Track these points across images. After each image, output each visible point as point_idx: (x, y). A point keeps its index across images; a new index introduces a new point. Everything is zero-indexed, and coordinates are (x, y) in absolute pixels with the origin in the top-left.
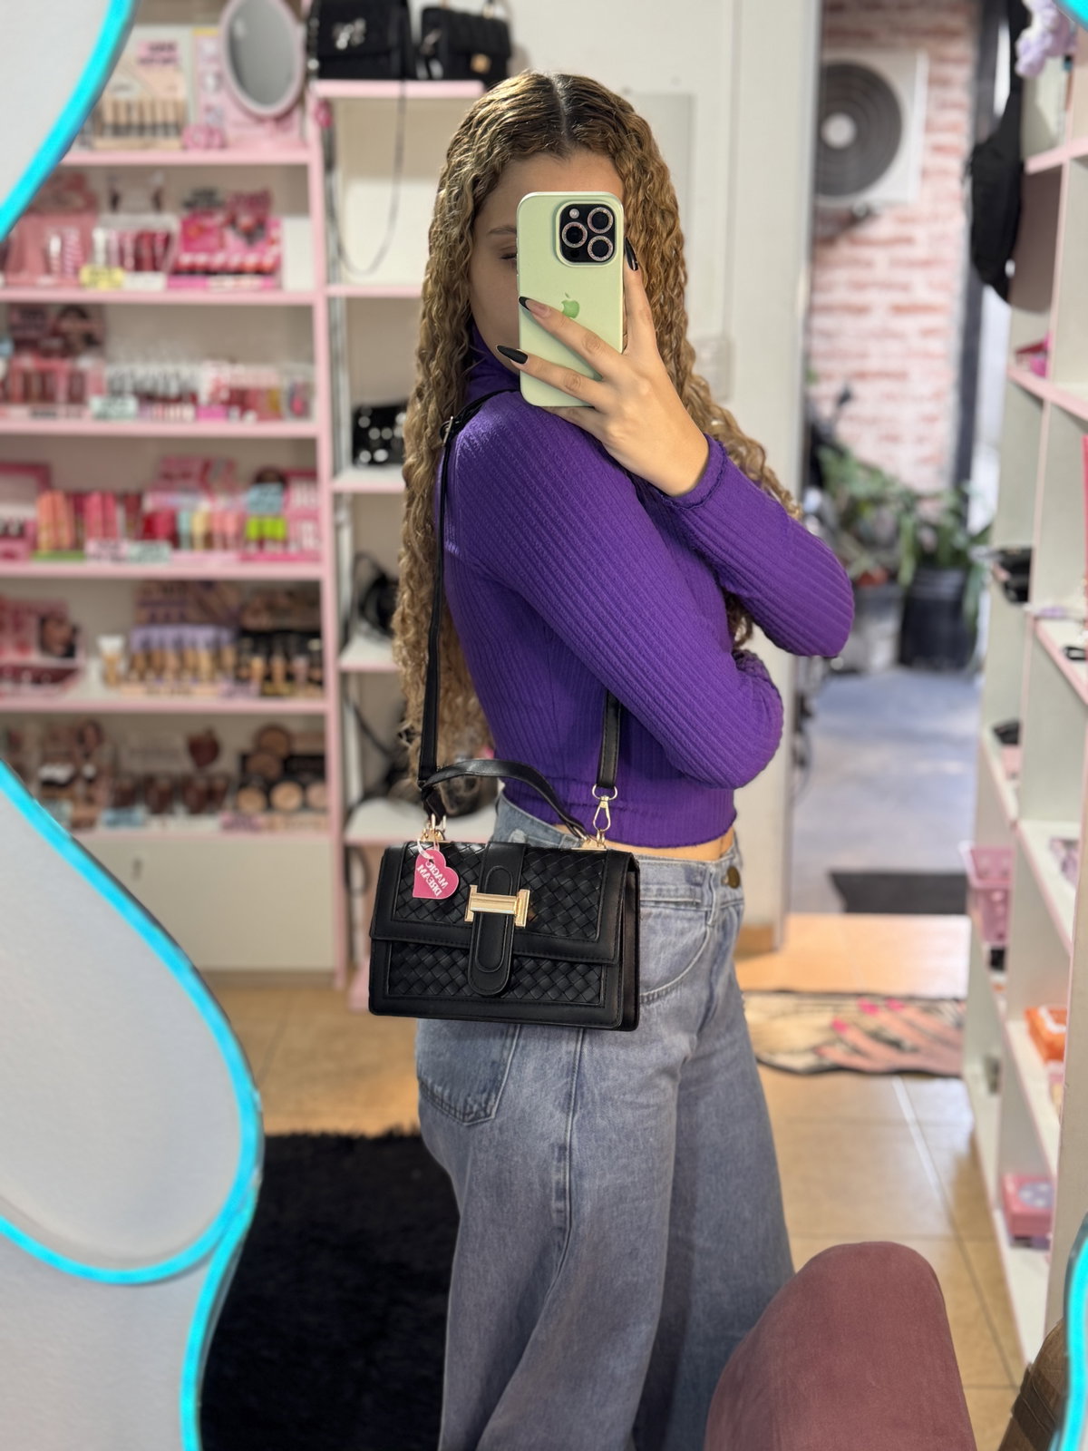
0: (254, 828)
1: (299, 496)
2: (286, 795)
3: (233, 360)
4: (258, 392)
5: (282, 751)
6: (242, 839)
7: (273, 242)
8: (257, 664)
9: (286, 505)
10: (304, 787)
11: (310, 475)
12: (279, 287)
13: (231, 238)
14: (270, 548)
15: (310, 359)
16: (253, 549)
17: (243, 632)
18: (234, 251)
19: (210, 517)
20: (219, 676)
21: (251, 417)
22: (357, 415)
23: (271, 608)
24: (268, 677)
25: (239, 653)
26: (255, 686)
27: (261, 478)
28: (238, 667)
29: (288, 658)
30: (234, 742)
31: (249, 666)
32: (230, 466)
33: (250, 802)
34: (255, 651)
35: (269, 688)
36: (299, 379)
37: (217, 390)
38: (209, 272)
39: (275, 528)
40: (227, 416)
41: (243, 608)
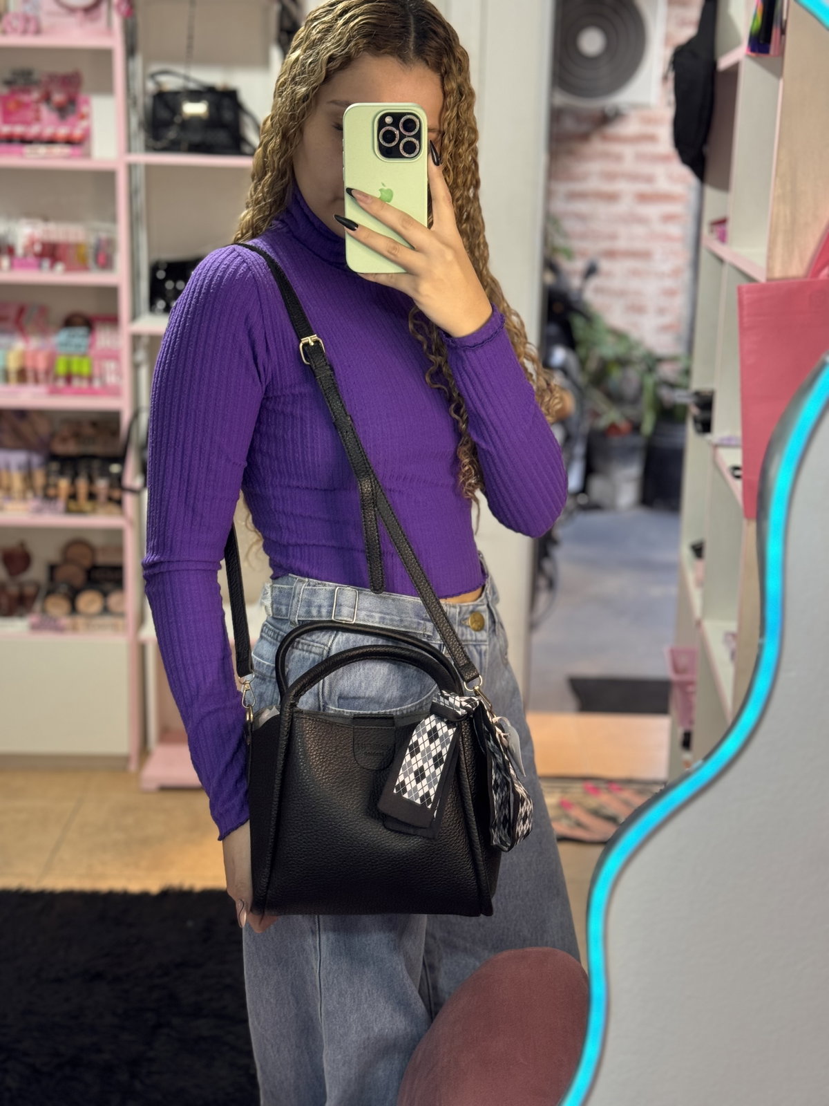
0: (59, 629)
1: (104, 339)
2: (89, 601)
3: (46, 219)
4: (68, 246)
5: (87, 563)
6: (47, 639)
7: (83, 117)
8: (64, 484)
9: (91, 346)
10: (105, 595)
11: (112, 320)
12: (88, 155)
13: (46, 112)
14: (76, 383)
15: (114, 219)
16: (61, 383)
17: (53, 457)
18: (48, 123)
19: (23, 355)
20: (30, 495)
21: (60, 267)
22: (154, 269)
23: (77, 436)
24: (73, 496)
25: (48, 475)
26: (61, 504)
27: (70, 322)
28: (46, 487)
29: (91, 480)
30: (44, 554)
31: (56, 486)
32: (43, 311)
33: (57, 607)
34: (61, 473)
35: (73, 505)
36: (103, 235)
37: (32, 243)
38: (25, 141)
39: (81, 366)
40: (39, 266)
41: (53, 435)
